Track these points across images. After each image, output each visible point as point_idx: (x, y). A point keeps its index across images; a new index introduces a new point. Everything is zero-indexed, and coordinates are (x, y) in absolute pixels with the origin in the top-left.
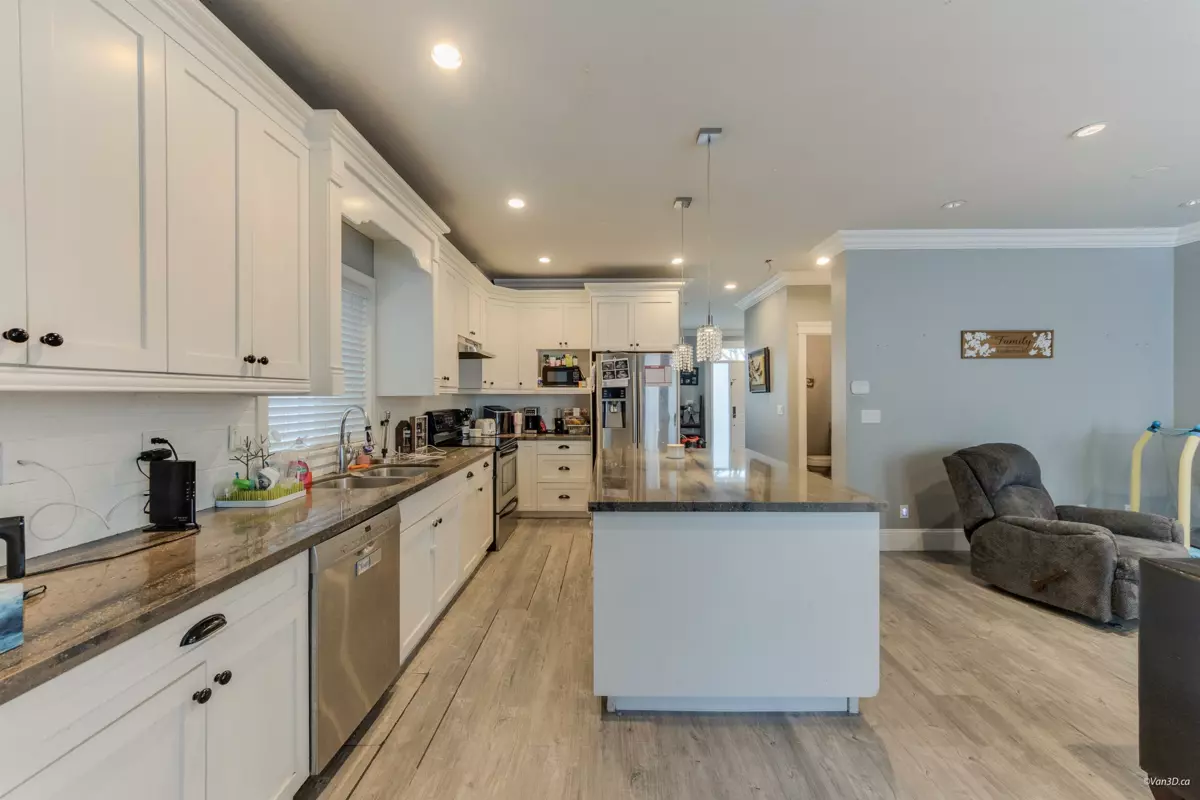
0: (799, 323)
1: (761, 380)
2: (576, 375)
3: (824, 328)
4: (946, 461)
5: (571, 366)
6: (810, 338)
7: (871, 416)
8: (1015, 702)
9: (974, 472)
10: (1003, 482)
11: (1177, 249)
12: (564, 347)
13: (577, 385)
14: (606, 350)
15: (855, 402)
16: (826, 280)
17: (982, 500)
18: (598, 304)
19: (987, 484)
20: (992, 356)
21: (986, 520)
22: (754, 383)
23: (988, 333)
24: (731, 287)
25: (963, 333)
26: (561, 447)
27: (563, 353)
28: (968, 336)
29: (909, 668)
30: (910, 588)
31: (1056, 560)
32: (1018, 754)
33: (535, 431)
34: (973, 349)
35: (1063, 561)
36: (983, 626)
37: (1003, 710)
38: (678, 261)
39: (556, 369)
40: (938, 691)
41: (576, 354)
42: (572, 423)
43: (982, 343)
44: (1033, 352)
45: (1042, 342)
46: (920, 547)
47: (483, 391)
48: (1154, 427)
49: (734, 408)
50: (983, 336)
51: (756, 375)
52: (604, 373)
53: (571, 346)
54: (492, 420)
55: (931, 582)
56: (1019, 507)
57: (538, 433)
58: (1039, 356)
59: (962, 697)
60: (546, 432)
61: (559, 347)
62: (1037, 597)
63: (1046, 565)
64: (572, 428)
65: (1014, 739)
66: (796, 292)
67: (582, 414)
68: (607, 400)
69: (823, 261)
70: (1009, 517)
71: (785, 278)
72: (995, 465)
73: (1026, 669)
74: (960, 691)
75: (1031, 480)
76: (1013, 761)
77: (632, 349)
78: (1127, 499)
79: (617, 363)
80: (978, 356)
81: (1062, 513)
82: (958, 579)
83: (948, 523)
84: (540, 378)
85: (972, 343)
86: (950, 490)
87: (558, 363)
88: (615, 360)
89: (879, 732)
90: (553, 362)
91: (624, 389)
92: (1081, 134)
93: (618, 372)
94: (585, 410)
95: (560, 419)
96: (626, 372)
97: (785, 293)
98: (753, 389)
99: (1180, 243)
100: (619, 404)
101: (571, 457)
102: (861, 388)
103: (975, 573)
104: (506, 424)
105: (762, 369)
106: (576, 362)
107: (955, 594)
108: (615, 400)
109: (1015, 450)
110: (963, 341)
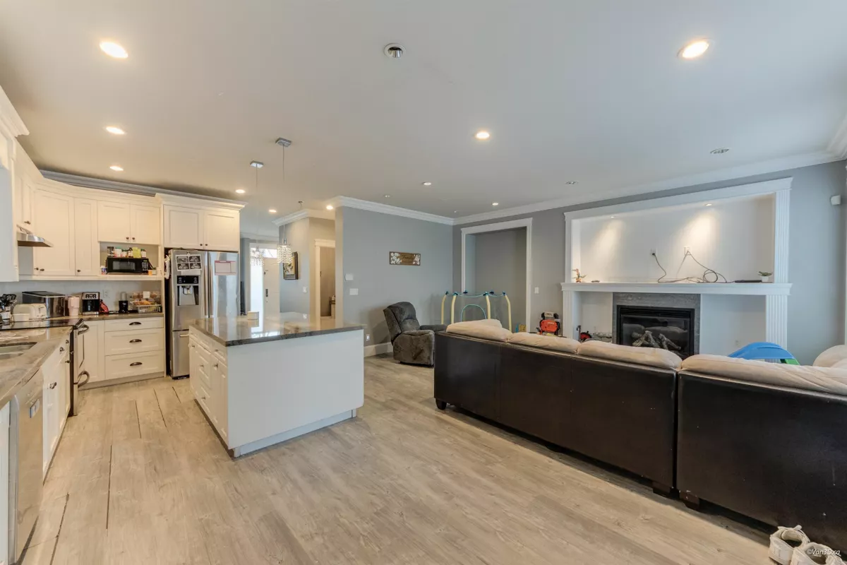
0: (316, 240)
1: (292, 272)
2: (144, 265)
3: (330, 244)
4: (384, 311)
5: (139, 257)
6: (323, 249)
7: (354, 292)
8: (406, 396)
9: (394, 314)
10: (404, 318)
11: (454, 226)
12: (131, 241)
13: (146, 272)
14: (179, 247)
15: (347, 285)
16: (332, 217)
17: (397, 326)
18: (170, 211)
19: (399, 319)
20: (401, 264)
21: (398, 334)
22: (287, 273)
23: (399, 253)
24: (273, 211)
25: (390, 253)
26: (131, 324)
27: (130, 246)
28: (392, 254)
29: (373, 397)
30: (372, 370)
31: (419, 345)
32: (406, 409)
33: (98, 313)
34: (393, 260)
35: (421, 345)
36: (397, 377)
37: (403, 399)
38: (240, 191)
39: (122, 260)
40: (383, 400)
41: (143, 248)
42: (142, 304)
43: (397, 258)
44: (414, 263)
45: (417, 259)
46: (374, 354)
47: (34, 278)
48: (447, 293)
49: (267, 290)
50: (397, 255)
51: (289, 268)
52: (179, 265)
53: (137, 241)
54: (42, 305)
55: (380, 366)
56: (409, 328)
57: (99, 314)
58: (416, 264)
59: (392, 400)
60: (108, 313)
61: (125, 241)
62: (415, 362)
63: (416, 348)
64: (141, 308)
65: (405, 405)
66: (314, 221)
67: (152, 296)
68: (181, 285)
69: (330, 207)
70: (406, 332)
71: (307, 212)
72: (402, 312)
73: (409, 385)
74: (390, 398)
75: (412, 317)
76: (405, 411)
77: (201, 248)
78: (440, 321)
79: (191, 258)
80: (396, 264)
81: (422, 328)
82: (389, 362)
83: (385, 341)
84: (104, 267)
85: (394, 258)
86: (386, 325)
87: (124, 255)
88: (189, 255)
89: (364, 419)
90: (118, 253)
91: (197, 277)
92: (425, 184)
93: (191, 265)
94: (154, 293)
95: (126, 302)
96: (199, 265)
97: (308, 220)
98: (286, 277)
99: (455, 224)
100: (192, 289)
101: (143, 331)
102: (350, 277)
103: (395, 359)
104: (60, 308)
105: (293, 265)
106: (144, 255)
107: (387, 369)
108: (188, 285)
109: (408, 304)
110: (390, 257)
